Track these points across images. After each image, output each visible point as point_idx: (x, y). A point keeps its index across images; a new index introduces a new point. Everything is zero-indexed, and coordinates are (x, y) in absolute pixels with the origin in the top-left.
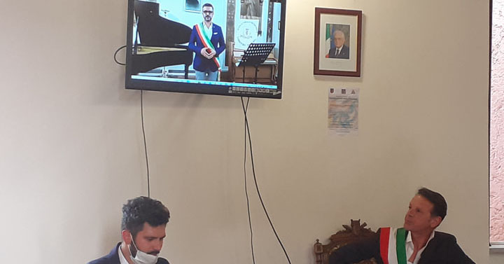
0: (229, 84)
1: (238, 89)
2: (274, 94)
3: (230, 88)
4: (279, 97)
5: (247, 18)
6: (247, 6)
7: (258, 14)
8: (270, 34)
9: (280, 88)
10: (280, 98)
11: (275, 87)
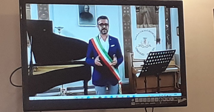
0: (131, 96)
1: (141, 101)
2: (179, 101)
3: (133, 100)
4: (184, 104)
5: (144, 27)
6: (143, 14)
7: (155, 22)
8: (169, 41)
9: (184, 95)
10: (186, 105)
11: (179, 94)
